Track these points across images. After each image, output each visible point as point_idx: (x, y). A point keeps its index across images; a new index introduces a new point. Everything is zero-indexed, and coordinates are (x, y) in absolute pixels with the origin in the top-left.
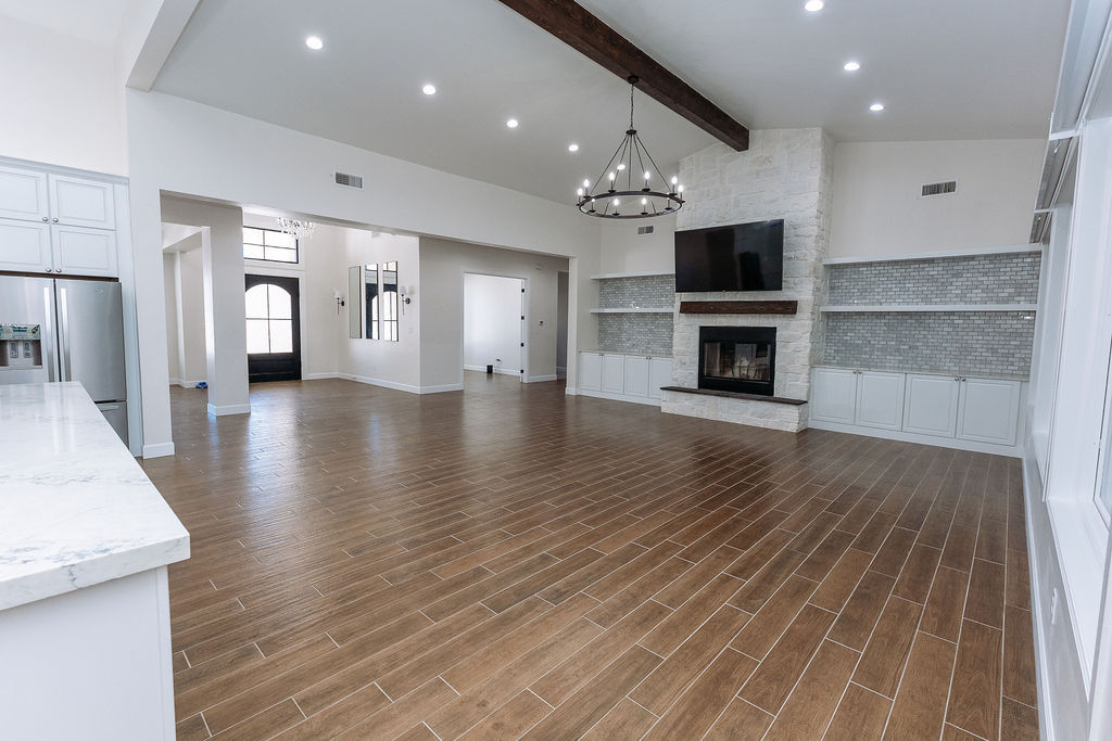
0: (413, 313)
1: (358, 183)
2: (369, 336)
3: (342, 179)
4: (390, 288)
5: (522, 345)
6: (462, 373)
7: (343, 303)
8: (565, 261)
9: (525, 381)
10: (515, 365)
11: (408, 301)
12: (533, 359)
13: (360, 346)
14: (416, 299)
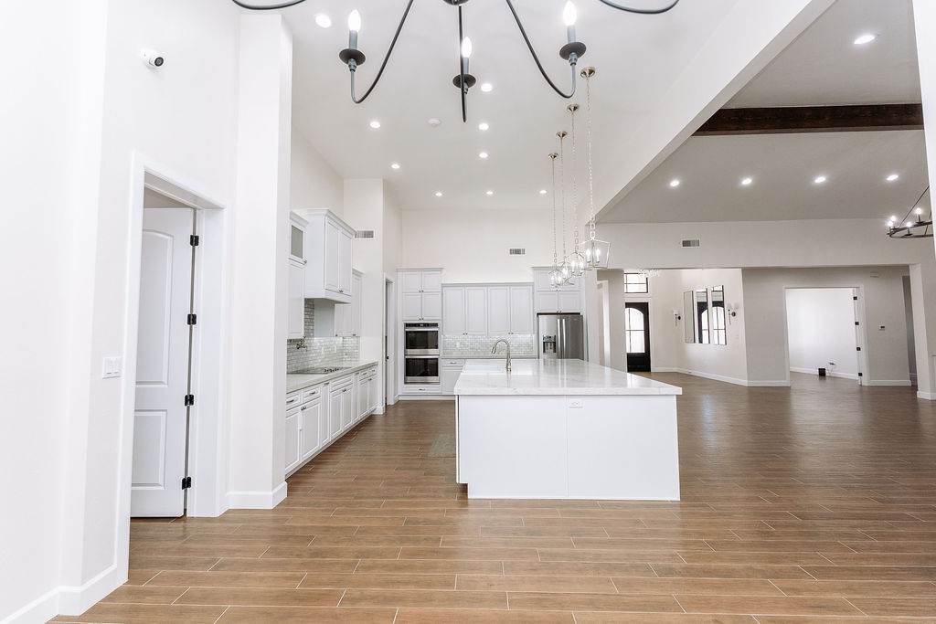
0: (739, 324)
1: (697, 243)
2: (701, 341)
3: (686, 244)
4: (718, 304)
5: (858, 349)
6: (788, 374)
7: (679, 318)
8: (906, 268)
9: (865, 383)
10: (850, 367)
11: (734, 314)
12: (873, 363)
13: (694, 349)
14: (741, 313)
